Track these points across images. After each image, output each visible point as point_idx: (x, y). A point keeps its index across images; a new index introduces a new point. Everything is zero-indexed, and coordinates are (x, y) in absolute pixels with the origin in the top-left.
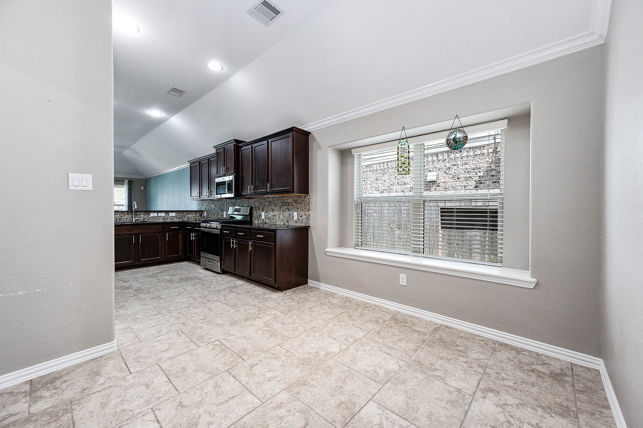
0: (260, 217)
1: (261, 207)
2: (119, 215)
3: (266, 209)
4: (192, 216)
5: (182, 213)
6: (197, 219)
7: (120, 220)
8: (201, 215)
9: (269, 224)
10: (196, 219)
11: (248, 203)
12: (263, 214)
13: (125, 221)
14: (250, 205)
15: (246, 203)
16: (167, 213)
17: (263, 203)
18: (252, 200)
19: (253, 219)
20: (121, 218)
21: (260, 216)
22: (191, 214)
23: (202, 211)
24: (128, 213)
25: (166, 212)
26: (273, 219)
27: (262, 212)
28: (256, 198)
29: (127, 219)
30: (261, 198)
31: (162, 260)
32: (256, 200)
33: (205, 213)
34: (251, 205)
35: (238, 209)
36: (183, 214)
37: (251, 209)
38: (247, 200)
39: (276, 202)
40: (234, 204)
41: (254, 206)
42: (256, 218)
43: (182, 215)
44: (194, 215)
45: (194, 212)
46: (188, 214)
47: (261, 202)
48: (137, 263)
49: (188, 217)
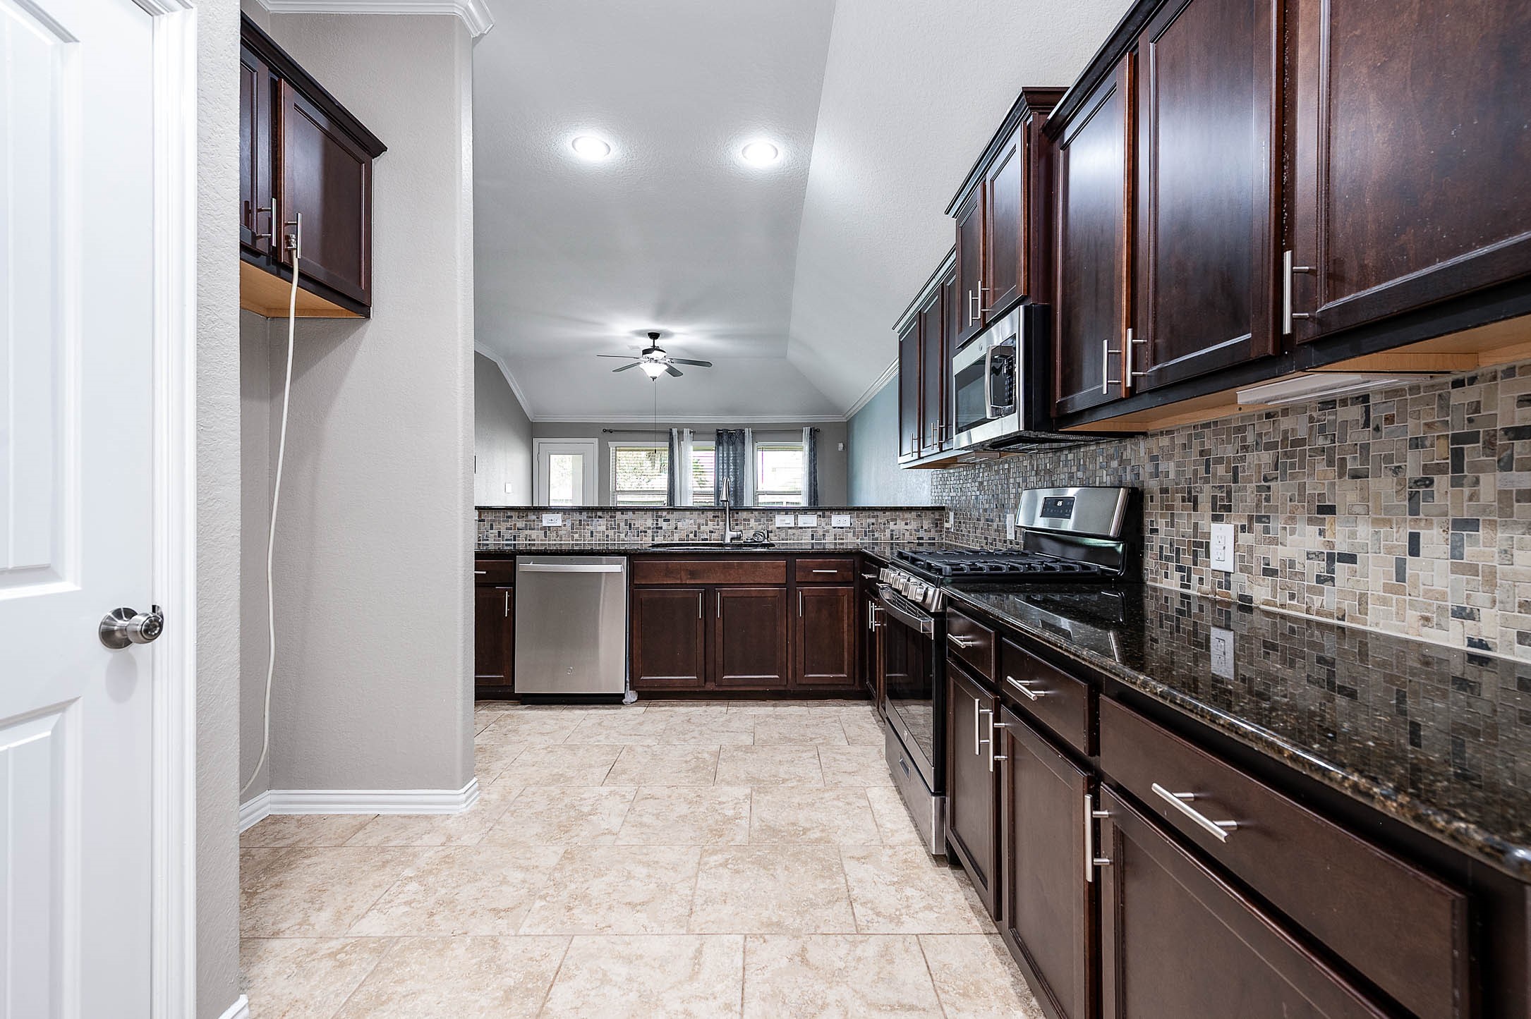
0: (1195, 554)
1: (1207, 487)
2: (692, 521)
3: (1247, 497)
4: (907, 527)
5: (873, 517)
6: (922, 538)
7: (695, 536)
8: (938, 524)
9: (1283, 617)
10: (919, 539)
11: (1115, 464)
12: (1222, 536)
13: (707, 540)
14: (1128, 478)
15: (1108, 466)
16: (824, 517)
17: (1219, 461)
18: (1143, 446)
19: (1150, 562)
20: (699, 528)
21: (1201, 547)
22: (902, 519)
23: (943, 508)
24: (716, 514)
25: (821, 513)
26: (1320, 579)
27: (1217, 519)
28: (1168, 432)
29: (712, 532)
30: (1207, 425)
31: (785, 686)
32: (1165, 441)
33: (952, 514)
34: (1138, 474)
35: (1060, 503)
36: (873, 520)
37: (1136, 501)
38: (1111, 451)
39: (1359, 436)
40: (1047, 478)
41: (1152, 485)
42: (1168, 559)
43: (873, 524)
44: (913, 525)
45: (914, 514)
46: (892, 520)
47: (1202, 453)
48: (710, 686)
49: (892, 531)
